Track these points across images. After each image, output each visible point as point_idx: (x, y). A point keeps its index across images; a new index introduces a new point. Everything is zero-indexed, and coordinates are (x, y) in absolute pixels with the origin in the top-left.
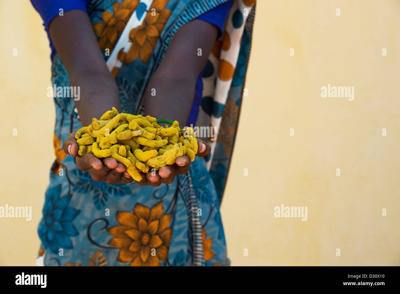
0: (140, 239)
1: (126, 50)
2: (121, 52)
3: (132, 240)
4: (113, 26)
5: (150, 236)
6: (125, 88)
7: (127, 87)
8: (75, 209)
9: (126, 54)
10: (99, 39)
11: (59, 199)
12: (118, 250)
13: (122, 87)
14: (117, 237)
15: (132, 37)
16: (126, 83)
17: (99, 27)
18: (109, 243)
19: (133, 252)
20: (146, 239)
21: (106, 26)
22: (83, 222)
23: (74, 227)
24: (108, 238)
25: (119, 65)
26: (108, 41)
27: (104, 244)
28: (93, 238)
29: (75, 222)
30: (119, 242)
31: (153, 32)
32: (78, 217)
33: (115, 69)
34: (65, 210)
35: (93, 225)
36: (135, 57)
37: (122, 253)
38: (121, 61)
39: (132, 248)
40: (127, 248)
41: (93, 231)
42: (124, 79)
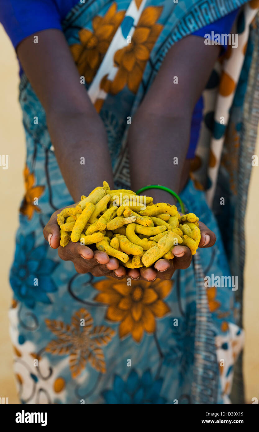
0: (131, 294)
1: (111, 77)
2: (105, 80)
3: (122, 297)
4: (94, 48)
5: (143, 290)
6: (111, 123)
7: (114, 122)
8: (52, 261)
9: (111, 83)
10: (77, 64)
11: (33, 248)
12: (105, 308)
13: (108, 122)
14: (104, 292)
15: (118, 60)
16: (113, 117)
17: (76, 50)
18: (95, 298)
19: (123, 311)
20: (137, 294)
21: (85, 47)
22: (63, 276)
23: (52, 282)
24: (93, 293)
25: (103, 95)
26: (88, 66)
27: (89, 300)
28: (76, 294)
29: (54, 276)
30: (106, 298)
31: (142, 54)
32: (58, 270)
33: (98, 101)
34: (42, 262)
35: (75, 280)
36: (122, 86)
37: (111, 311)
38: (105, 91)
39: (123, 305)
40: (115, 305)
41: (74, 286)
42: (110, 113)
